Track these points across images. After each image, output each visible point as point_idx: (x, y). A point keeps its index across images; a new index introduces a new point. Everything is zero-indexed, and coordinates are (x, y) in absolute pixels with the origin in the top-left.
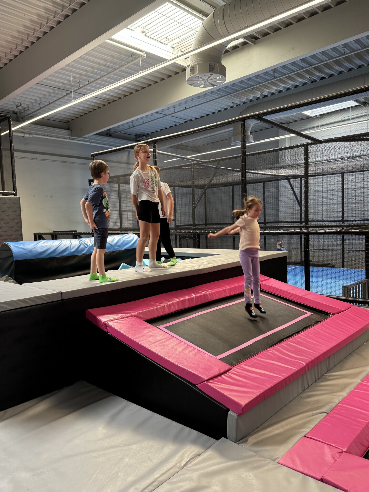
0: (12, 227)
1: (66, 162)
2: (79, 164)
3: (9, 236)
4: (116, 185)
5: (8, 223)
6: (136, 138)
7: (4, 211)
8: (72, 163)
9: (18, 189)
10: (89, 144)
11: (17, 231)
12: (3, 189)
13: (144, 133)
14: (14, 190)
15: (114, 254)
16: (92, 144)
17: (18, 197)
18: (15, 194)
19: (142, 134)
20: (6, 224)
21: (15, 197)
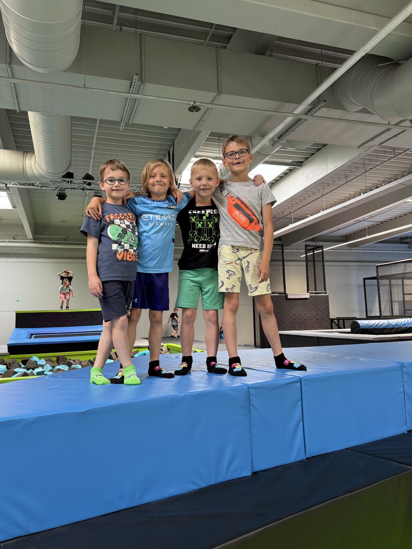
0: (324, 314)
1: (345, 266)
2: (355, 266)
3: (323, 319)
4: (388, 280)
5: (322, 311)
6: (401, 240)
7: (320, 304)
8: (350, 266)
9: (327, 290)
10: (364, 251)
11: (327, 316)
12: (316, 291)
13: (408, 236)
14: (325, 291)
15: (406, 328)
16: (366, 251)
17: (327, 295)
18: (325, 293)
19: (406, 237)
20: (321, 312)
21: (326, 295)
